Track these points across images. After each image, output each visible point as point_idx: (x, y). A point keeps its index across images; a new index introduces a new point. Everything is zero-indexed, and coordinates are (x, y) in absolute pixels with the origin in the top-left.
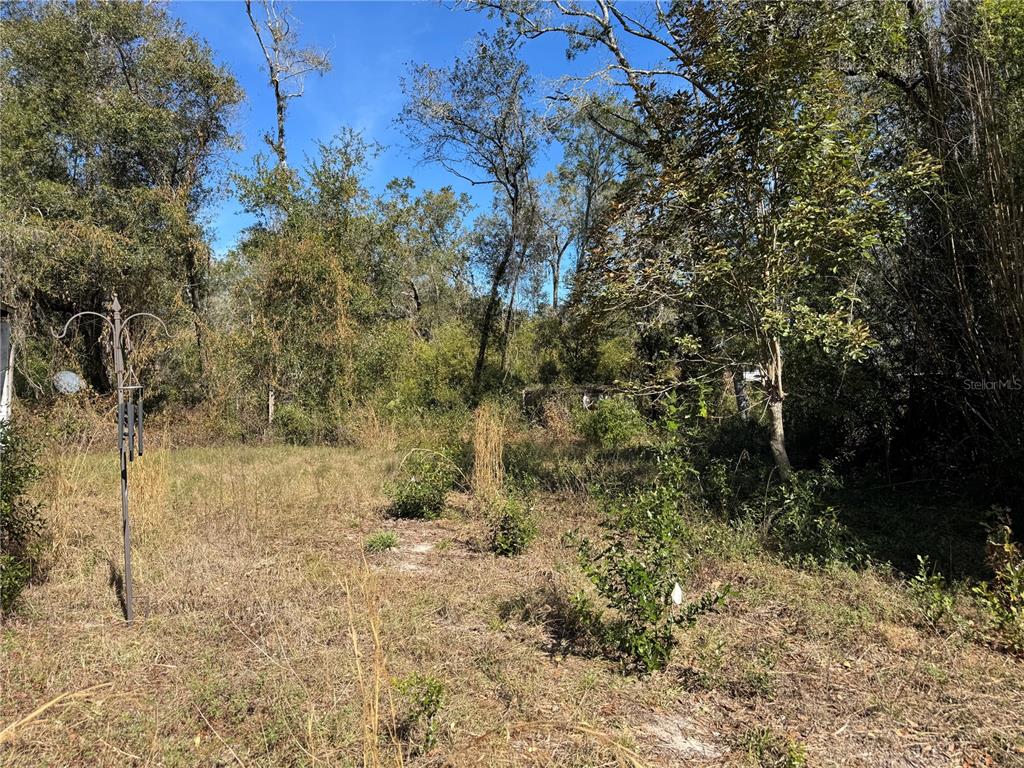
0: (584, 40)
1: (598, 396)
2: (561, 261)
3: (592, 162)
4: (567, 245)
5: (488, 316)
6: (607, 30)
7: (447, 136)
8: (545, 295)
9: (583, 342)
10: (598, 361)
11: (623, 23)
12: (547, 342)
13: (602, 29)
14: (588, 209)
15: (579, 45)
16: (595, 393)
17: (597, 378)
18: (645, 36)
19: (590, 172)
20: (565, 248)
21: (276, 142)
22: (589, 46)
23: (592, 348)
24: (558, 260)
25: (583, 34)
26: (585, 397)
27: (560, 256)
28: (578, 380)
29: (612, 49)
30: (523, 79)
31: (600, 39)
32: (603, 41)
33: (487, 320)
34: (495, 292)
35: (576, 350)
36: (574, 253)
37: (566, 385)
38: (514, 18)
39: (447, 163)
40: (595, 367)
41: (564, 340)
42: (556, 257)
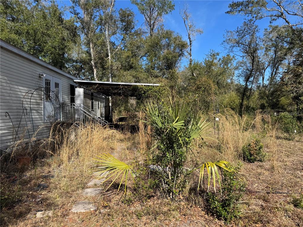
0: (275, 18)
1: (279, 113)
2: (265, 72)
3: (277, 43)
4: (267, 67)
5: (244, 91)
6: (282, 14)
7: (234, 46)
8: (260, 83)
9: (274, 97)
10: (279, 103)
11: (287, 12)
12: (262, 98)
13: (281, 14)
14: (275, 57)
15: (274, 19)
16: (278, 112)
17: (279, 108)
18: (294, 15)
19: (276, 46)
20: (266, 68)
21: (189, 52)
22: (277, 19)
23: (277, 99)
24: (264, 72)
25: (275, 16)
26: (275, 113)
27: (265, 71)
28: (273, 108)
29: (284, 18)
30: (257, 29)
31: (280, 17)
32: (281, 17)
33: (244, 93)
34: (246, 84)
35: (271, 100)
36: (270, 70)
37: (269, 109)
38: (255, 16)
39: (234, 53)
40: (278, 104)
41: (268, 97)
42: (263, 71)
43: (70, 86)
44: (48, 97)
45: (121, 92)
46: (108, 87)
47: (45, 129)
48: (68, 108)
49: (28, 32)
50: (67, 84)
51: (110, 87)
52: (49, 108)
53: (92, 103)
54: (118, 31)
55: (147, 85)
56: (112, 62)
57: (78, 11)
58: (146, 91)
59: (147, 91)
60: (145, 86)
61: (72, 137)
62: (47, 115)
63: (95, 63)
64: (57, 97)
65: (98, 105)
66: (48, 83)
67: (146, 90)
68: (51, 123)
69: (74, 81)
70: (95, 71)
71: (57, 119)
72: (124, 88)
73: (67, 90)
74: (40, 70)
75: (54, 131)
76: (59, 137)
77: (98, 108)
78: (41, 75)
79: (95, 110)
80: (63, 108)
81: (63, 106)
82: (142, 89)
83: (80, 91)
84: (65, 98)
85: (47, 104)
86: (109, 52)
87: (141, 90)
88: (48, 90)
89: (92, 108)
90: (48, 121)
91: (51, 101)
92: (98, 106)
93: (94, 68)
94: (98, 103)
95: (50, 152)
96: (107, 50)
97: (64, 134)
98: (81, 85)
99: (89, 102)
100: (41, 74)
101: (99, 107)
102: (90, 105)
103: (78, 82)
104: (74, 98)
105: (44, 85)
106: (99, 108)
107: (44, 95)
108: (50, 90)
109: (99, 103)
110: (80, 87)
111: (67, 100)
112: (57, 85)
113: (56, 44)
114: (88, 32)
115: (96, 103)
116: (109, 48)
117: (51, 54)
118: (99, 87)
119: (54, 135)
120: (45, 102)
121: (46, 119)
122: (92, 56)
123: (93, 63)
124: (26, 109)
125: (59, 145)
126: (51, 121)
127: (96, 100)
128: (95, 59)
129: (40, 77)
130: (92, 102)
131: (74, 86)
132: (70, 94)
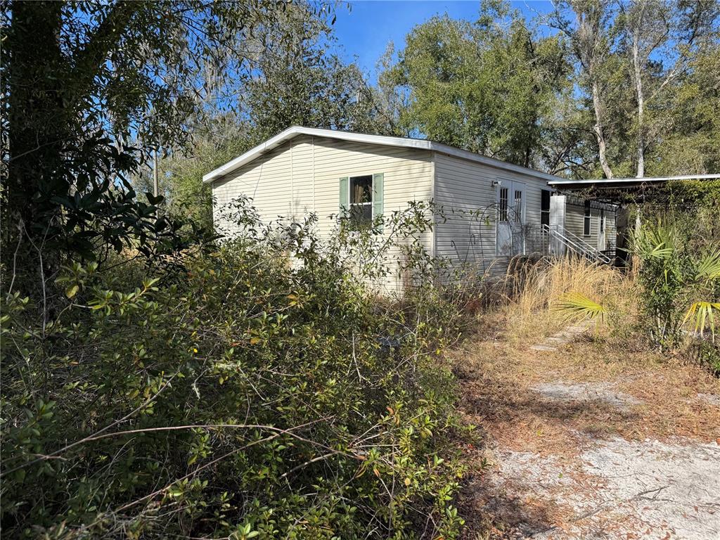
43: (541, 193)
44: (504, 216)
45: (642, 197)
46: (613, 189)
47: (499, 266)
48: (535, 234)
49: (470, 96)
50: (537, 189)
51: (618, 189)
52: (505, 233)
53: (587, 221)
54: (673, 32)
55: (707, 179)
56: (645, 120)
57: (567, 19)
58: (703, 191)
59: (707, 193)
60: (701, 180)
61: (541, 283)
62: (502, 243)
63: (603, 129)
64: (518, 214)
65: (602, 224)
66: (504, 193)
67: (704, 189)
68: (509, 258)
69: (550, 183)
70: (602, 146)
71: (516, 252)
72: (650, 187)
73: (536, 200)
74: (492, 175)
75: (512, 268)
76: (519, 276)
77: (602, 231)
78: (495, 183)
79: (592, 235)
80: (527, 232)
81: (526, 229)
82: (694, 186)
83: (558, 201)
84: (531, 215)
85: (503, 227)
86: (639, 96)
87: (691, 190)
88: (504, 205)
89: (587, 231)
90: (503, 255)
91: (508, 223)
92: (602, 228)
93: (599, 139)
94: (602, 221)
95: (507, 297)
96: (635, 93)
97: (526, 271)
98: (561, 189)
99: (580, 219)
100: (495, 181)
101: (604, 228)
102: (582, 225)
103: (555, 184)
104: (549, 213)
105: (498, 198)
106: (604, 232)
107: (498, 215)
108: (506, 205)
109: (605, 219)
110: (559, 194)
111: (536, 219)
112: (518, 194)
113: (519, 107)
114: (588, 62)
115: (595, 221)
116: (639, 87)
117: (510, 127)
118: (596, 190)
119: (512, 272)
120: (499, 225)
121: (501, 251)
122: (597, 113)
123: (597, 129)
124: (474, 237)
125: (518, 288)
126: (507, 254)
127: (596, 215)
128: (602, 120)
129: (493, 186)
130: (585, 218)
131: (549, 192)
132: (540, 207)
